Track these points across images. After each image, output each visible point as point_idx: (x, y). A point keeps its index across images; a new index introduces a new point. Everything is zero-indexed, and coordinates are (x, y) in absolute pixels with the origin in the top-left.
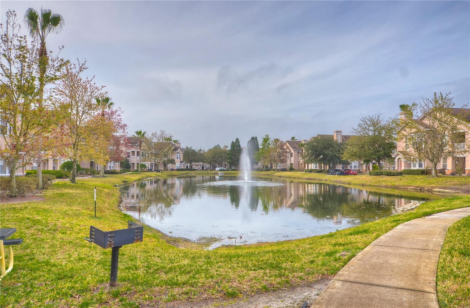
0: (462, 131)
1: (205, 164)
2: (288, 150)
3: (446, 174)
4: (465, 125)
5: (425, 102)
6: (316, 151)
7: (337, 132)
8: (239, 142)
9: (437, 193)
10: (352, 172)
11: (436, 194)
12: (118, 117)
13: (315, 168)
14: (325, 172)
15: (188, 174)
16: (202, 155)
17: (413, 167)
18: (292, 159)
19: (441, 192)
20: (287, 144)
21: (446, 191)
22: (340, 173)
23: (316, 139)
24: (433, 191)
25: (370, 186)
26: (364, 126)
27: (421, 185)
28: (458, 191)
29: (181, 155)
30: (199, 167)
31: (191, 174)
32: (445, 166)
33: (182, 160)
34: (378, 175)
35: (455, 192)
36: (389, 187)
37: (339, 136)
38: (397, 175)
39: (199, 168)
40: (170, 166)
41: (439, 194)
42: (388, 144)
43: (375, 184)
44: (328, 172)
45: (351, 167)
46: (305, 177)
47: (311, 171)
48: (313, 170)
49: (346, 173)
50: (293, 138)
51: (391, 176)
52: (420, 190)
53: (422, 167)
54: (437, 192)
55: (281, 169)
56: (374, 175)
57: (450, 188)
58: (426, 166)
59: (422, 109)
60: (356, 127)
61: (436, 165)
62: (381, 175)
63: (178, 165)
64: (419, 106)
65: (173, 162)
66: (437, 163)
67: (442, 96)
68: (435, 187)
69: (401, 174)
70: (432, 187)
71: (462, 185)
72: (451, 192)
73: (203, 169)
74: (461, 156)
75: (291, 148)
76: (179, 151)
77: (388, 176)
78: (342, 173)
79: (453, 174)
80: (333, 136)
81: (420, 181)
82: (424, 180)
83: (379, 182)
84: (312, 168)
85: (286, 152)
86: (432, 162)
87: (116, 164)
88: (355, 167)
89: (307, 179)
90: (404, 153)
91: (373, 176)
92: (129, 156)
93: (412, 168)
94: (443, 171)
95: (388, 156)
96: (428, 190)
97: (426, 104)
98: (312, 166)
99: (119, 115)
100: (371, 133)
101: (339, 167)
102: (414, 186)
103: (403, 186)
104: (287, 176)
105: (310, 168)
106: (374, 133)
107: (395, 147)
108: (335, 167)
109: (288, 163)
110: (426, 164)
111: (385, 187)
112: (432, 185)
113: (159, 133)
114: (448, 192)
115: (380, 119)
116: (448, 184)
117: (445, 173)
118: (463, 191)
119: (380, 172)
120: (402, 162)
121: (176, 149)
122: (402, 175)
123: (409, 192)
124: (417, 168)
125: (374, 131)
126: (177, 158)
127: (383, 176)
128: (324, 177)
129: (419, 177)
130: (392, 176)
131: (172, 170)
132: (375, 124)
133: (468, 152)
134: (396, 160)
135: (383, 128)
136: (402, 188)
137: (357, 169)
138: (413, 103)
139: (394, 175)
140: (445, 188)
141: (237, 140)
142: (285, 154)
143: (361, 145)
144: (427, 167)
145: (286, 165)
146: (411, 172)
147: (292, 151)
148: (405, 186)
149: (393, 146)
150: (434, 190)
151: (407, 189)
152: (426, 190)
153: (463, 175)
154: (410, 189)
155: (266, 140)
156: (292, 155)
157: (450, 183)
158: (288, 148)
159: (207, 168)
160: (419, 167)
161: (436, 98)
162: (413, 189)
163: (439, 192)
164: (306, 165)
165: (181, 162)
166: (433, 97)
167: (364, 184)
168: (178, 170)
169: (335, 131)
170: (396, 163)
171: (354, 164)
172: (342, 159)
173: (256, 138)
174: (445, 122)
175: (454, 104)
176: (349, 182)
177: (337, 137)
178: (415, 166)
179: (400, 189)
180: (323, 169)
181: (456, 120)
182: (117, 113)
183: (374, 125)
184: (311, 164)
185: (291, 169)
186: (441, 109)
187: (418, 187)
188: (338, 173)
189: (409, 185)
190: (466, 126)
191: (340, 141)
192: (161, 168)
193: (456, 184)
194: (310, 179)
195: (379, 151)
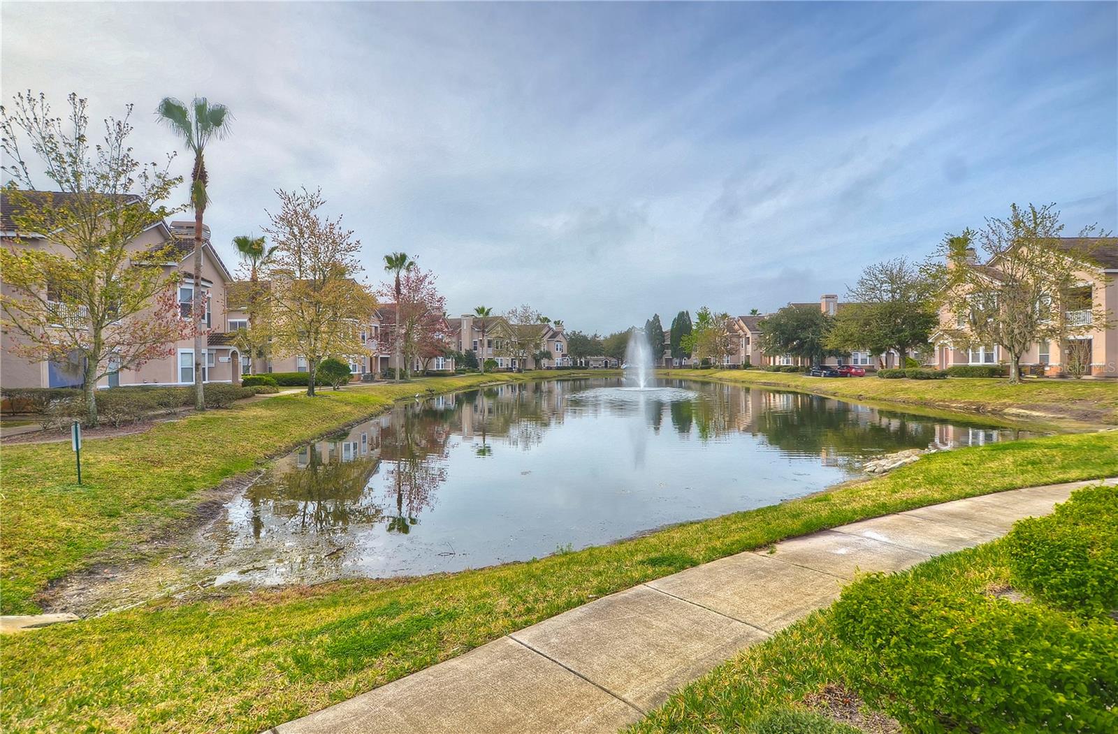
0: (1081, 284)
1: (610, 359)
2: (742, 333)
3: (1046, 375)
4: (1088, 270)
5: (992, 225)
6: (783, 333)
7: (827, 297)
8: (659, 322)
9: (1014, 419)
10: (853, 370)
11: (1013, 421)
12: (430, 286)
13: (785, 364)
14: (802, 371)
15: (572, 375)
16: (599, 343)
17: (973, 362)
18: (749, 347)
19: (1022, 416)
20: (741, 323)
21: (1035, 413)
22: (829, 372)
23: (786, 312)
24: (1005, 414)
25: (873, 399)
26: (871, 282)
27: (981, 400)
28: (1062, 416)
29: (564, 344)
30: (600, 363)
31: (575, 375)
32: (1045, 358)
33: (565, 352)
34: (895, 378)
35: (1053, 417)
36: (912, 403)
37: (831, 304)
38: (936, 378)
39: (600, 365)
40: (544, 362)
41: (1019, 419)
42: (922, 315)
43: (883, 396)
44: (807, 371)
45: (856, 361)
46: (762, 381)
47: (778, 369)
48: (781, 367)
49: (845, 373)
50: (754, 312)
51: (921, 379)
52: (977, 409)
53: (993, 362)
54: (1012, 415)
55: (730, 366)
56: (888, 378)
57: (1046, 409)
58: (1001, 359)
59: (985, 240)
60: (855, 286)
61: (1018, 358)
62: (902, 377)
63: (557, 360)
64: (978, 236)
65: (548, 355)
66: (1020, 352)
67: (1034, 212)
68: (1010, 406)
69: (942, 375)
70: (1005, 403)
71: (1073, 401)
72: (1045, 417)
73: (606, 366)
74: (1080, 337)
75: (745, 328)
76: (560, 337)
77: (914, 380)
78: (833, 374)
79: (1062, 376)
80: (819, 306)
81: (981, 392)
82: (990, 388)
83: (893, 391)
84: (782, 364)
85: (739, 337)
86: (1010, 350)
87: (448, 360)
88: (864, 361)
89: (765, 384)
90: (955, 334)
91: (884, 380)
92: (475, 349)
93: (971, 363)
94: (1039, 370)
95: (920, 339)
96: (993, 410)
97: (994, 229)
98: (780, 361)
99: (430, 283)
100: (887, 297)
101: (832, 362)
102: (964, 402)
103: (941, 401)
104: (733, 378)
105: (777, 364)
106: (893, 296)
107: (937, 323)
108: (823, 362)
109: (743, 355)
110: (999, 356)
111: (904, 402)
112: (1005, 400)
113: (520, 310)
114: (1037, 416)
115: (905, 268)
116: (1041, 398)
117: (1043, 374)
118: (1074, 414)
119: (900, 372)
120: (950, 351)
121: (555, 335)
122: (945, 378)
123: (953, 413)
124: (982, 362)
125: (893, 291)
126: (557, 350)
127: (905, 378)
128: (795, 381)
129: (982, 383)
130: (925, 379)
131: (549, 368)
132: (894, 278)
133: (1094, 328)
134: (936, 348)
135: (913, 286)
136: (939, 406)
137: (868, 364)
138: (966, 231)
139: (929, 378)
140: (1032, 408)
141: (656, 318)
142: (735, 340)
143: (862, 321)
144: (1003, 361)
145: (739, 358)
146: (966, 372)
147: (749, 335)
148: (944, 401)
149: (930, 320)
150: (1006, 411)
151: (948, 406)
152: (989, 412)
153: (1085, 377)
154: (954, 407)
155: (703, 317)
156: (749, 341)
157: (1046, 396)
158: (741, 328)
159: (613, 365)
160: (986, 362)
161: (1016, 216)
162: (960, 408)
163: (1018, 415)
164: (772, 358)
165: (563, 355)
166: (1010, 213)
167: (861, 395)
168: (558, 368)
169: (824, 295)
170: (937, 353)
171: (861, 357)
172: (826, 348)
173: (687, 313)
174: (1043, 266)
175: (1061, 228)
176: (835, 391)
177: (827, 306)
178: (976, 358)
179: (934, 408)
180: (799, 365)
181: (1068, 260)
182: (427, 280)
183: (892, 280)
184: (780, 357)
185: (747, 366)
186: (1030, 238)
187: (972, 403)
188: (825, 374)
189: (954, 399)
190: (1091, 274)
191: (832, 313)
192: (531, 365)
193: (1060, 399)
194: (769, 384)
195: (903, 330)
